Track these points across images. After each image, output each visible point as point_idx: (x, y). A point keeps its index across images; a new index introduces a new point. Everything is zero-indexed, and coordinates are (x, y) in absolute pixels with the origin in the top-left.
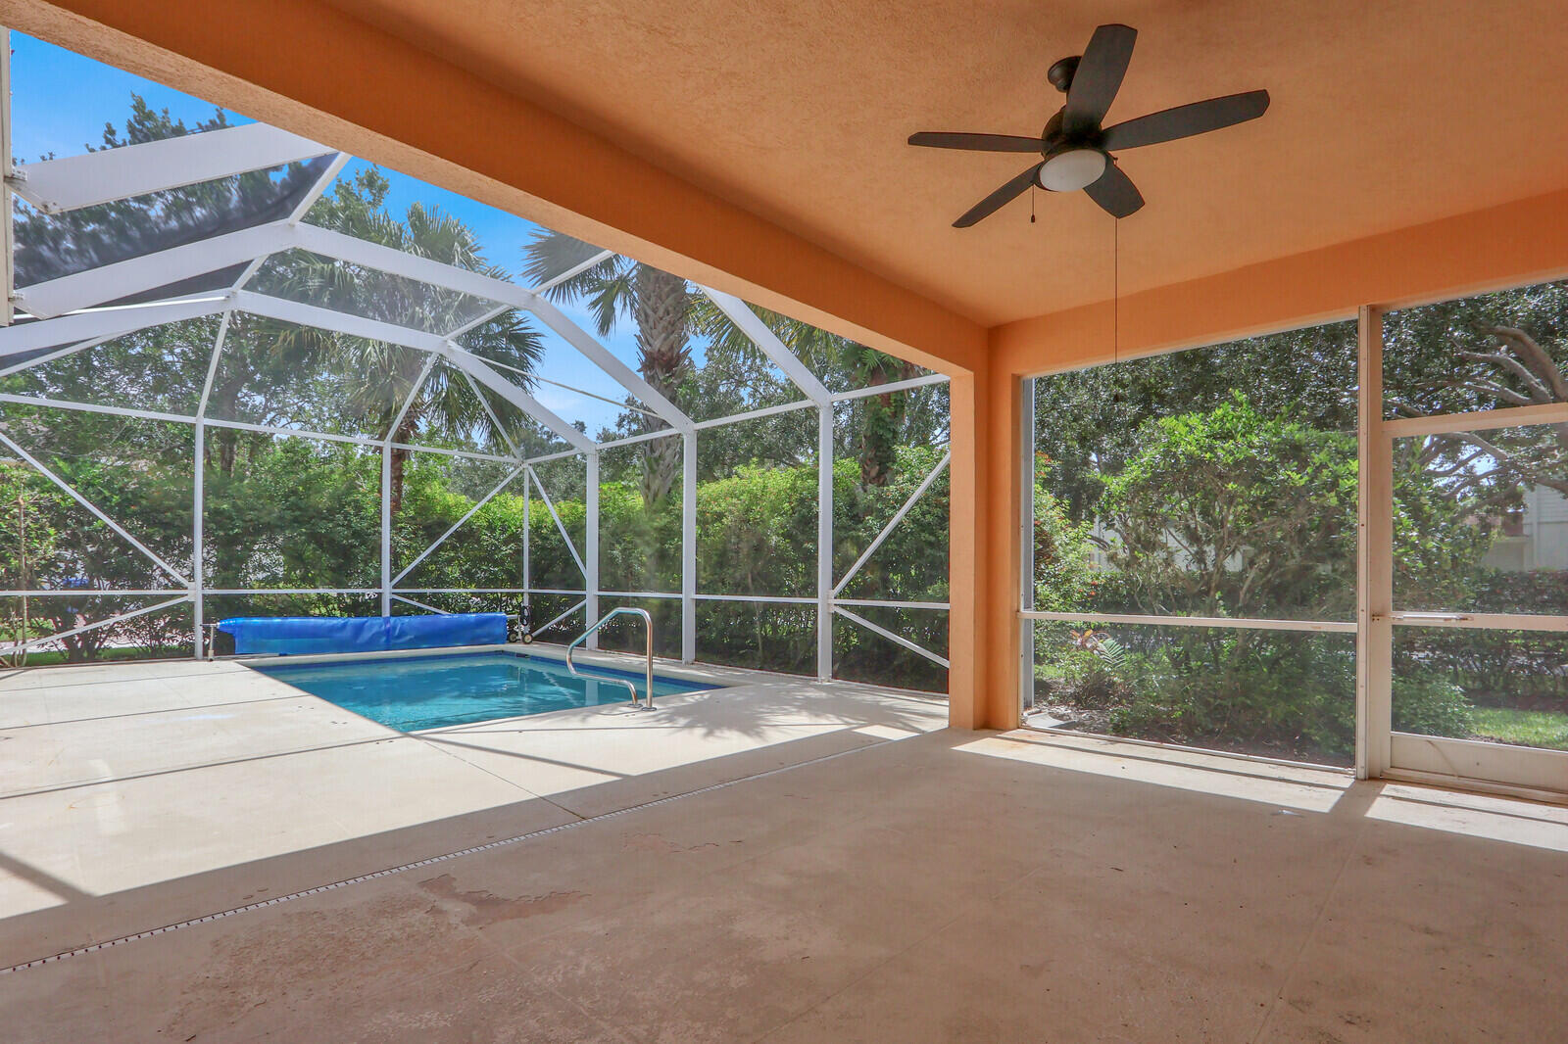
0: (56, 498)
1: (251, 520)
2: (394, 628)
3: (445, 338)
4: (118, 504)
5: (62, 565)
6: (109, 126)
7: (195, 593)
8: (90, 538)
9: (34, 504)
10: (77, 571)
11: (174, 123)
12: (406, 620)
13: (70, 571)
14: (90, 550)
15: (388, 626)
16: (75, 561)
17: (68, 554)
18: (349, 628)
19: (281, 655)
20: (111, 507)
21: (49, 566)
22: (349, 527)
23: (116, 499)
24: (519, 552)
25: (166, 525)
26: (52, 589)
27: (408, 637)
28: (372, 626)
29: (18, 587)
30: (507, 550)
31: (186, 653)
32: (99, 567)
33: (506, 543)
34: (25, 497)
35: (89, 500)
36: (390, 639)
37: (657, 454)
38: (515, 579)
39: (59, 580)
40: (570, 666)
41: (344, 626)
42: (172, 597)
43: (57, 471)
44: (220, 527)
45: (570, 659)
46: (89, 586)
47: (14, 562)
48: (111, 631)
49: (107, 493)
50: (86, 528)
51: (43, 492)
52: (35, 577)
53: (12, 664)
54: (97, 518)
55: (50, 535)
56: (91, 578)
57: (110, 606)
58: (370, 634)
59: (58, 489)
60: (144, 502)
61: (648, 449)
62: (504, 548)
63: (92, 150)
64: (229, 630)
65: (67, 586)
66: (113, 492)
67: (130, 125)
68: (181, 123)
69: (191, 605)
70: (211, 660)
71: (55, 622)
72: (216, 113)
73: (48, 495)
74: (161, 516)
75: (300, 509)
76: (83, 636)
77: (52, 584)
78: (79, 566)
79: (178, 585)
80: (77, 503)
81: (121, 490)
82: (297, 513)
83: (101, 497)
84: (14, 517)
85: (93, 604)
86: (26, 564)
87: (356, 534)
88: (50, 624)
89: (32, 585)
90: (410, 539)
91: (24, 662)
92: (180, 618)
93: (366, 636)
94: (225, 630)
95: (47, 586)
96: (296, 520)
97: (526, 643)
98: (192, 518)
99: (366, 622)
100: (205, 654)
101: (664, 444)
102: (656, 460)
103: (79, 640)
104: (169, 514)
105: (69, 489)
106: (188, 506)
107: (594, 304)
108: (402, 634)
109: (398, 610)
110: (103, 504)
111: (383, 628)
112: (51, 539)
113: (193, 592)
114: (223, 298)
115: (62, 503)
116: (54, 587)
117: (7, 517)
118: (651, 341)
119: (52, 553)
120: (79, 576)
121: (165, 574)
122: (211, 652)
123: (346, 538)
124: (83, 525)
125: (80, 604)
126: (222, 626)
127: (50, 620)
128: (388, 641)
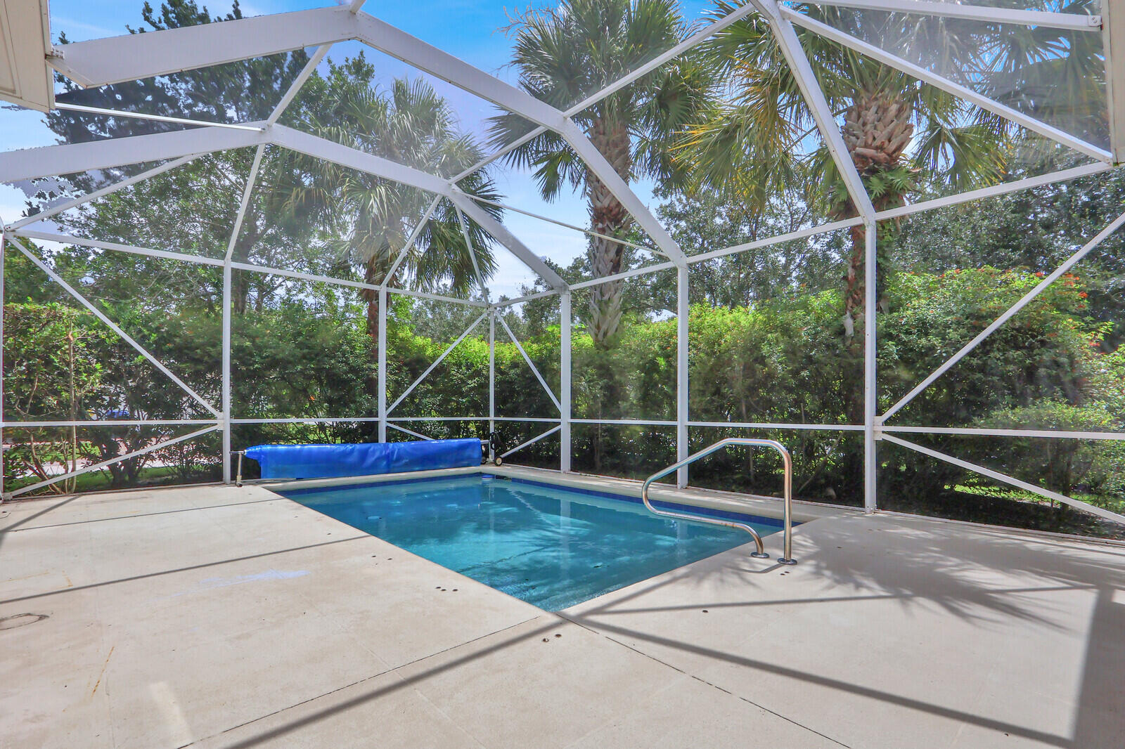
0: (102, 335)
1: (267, 357)
2: (393, 452)
3: (449, 181)
4: (155, 342)
5: (107, 398)
6: (146, 4)
7: (223, 422)
8: (131, 374)
9: (83, 340)
10: (120, 404)
11: (200, 11)
12: (402, 445)
13: (113, 404)
14: (130, 384)
15: (388, 451)
16: (118, 395)
17: (112, 389)
18: (356, 454)
19: (298, 479)
20: (150, 345)
21: (95, 399)
22: (347, 363)
23: (154, 336)
24: (485, 386)
25: (198, 361)
26: (98, 420)
27: (404, 461)
28: (374, 451)
29: (68, 418)
30: (472, 383)
31: (213, 476)
32: (138, 400)
33: (471, 377)
34: (74, 334)
35: (131, 336)
36: (391, 462)
37: (606, 298)
38: (480, 408)
39: (104, 411)
40: (648, 504)
41: (352, 451)
42: (200, 427)
43: (103, 310)
44: (243, 363)
45: (646, 496)
46: (131, 418)
47: (64, 394)
48: (149, 456)
49: (146, 332)
50: (128, 363)
51: (91, 330)
52: (83, 408)
53: (63, 489)
54: (138, 354)
55: (96, 370)
56: (132, 410)
57: (147, 434)
58: (373, 459)
59: (104, 327)
60: (177, 340)
61: (598, 292)
62: (470, 382)
63: (132, 32)
64: (255, 457)
65: (111, 417)
66: (151, 330)
67: (164, 7)
68: (205, 10)
69: (220, 434)
70: (241, 486)
71: (101, 449)
72: (233, 9)
73: (95, 332)
74: (191, 354)
75: (308, 347)
76: (125, 462)
77: (98, 415)
78: (121, 399)
79: (206, 415)
80: (122, 340)
81: (157, 330)
82: (306, 351)
83: (139, 336)
84: (64, 352)
85: (134, 433)
86: (75, 396)
87: (353, 370)
88: (96, 451)
89: (82, 416)
90: (395, 374)
91: (74, 488)
92: (210, 445)
93: (370, 460)
94: (251, 457)
95: (94, 417)
96: (304, 357)
97: (497, 465)
98: (220, 354)
99: (369, 448)
100: (233, 477)
101: (613, 289)
102: (607, 303)
103: (121, 465)
104: (198, 351)
105: (114, 326)
106: (216, 342)
107: (538, 174)
108: (399, 459)
109: (392, 436)
110: (142, 340)
111: (384, 453)
112: (98, 374)
113: (222, 421)
114: (260, 129)
115: (107, 340)
116: (100, 417)
117: (59, 352)
118: (601, 197)
119: (97, 387)
120: (122, 407)
121: (193, 405)
122: (239, 477)
123: (346, 373)
124: (125, 361)
125: (123, 432)
126: (248, 452)
127: (97, 448)
128: (388, 465)
